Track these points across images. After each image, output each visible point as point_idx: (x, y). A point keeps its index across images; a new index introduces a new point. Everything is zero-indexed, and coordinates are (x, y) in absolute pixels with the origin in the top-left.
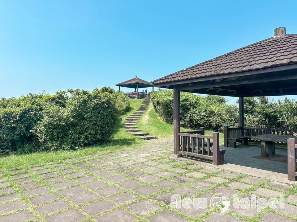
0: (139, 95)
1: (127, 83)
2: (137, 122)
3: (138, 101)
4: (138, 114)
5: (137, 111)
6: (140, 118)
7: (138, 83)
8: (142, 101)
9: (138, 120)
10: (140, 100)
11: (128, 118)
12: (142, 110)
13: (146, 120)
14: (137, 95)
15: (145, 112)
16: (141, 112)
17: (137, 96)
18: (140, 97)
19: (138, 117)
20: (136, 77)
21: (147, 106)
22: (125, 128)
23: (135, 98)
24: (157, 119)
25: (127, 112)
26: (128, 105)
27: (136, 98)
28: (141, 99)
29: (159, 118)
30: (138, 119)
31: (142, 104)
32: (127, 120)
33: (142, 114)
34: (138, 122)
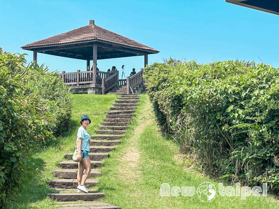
0: (99, 81)
1: (63, 42)
2: (101, 175)
3: (98, 100)
4: (101, 144)
5: (98, 133)
6: (109, 160)
7: (99, 43)
8: (112, 99)
9: (103, 165)
10: (103, 96)
11: (66, 157)
12: (113, 129)
13: (133, 165)
14: (94, 81)
15: (128, 137)
16: (111, 138)
17: (93, 85)
18: (103, 86)
19: (103, 157)
20: (92, 22)
21: (130, 117)
22: (55, 198)
23: (86, 89)
24: (173, 164)
25: (63, 136)
26: (64, 112)
27: (89, 91)
28: (106, 93)
29: (178, 158)
30: (102, 162)
31: (112, 109)
32: (64, 166)
33: (116, 143)
34: (106, 174)
